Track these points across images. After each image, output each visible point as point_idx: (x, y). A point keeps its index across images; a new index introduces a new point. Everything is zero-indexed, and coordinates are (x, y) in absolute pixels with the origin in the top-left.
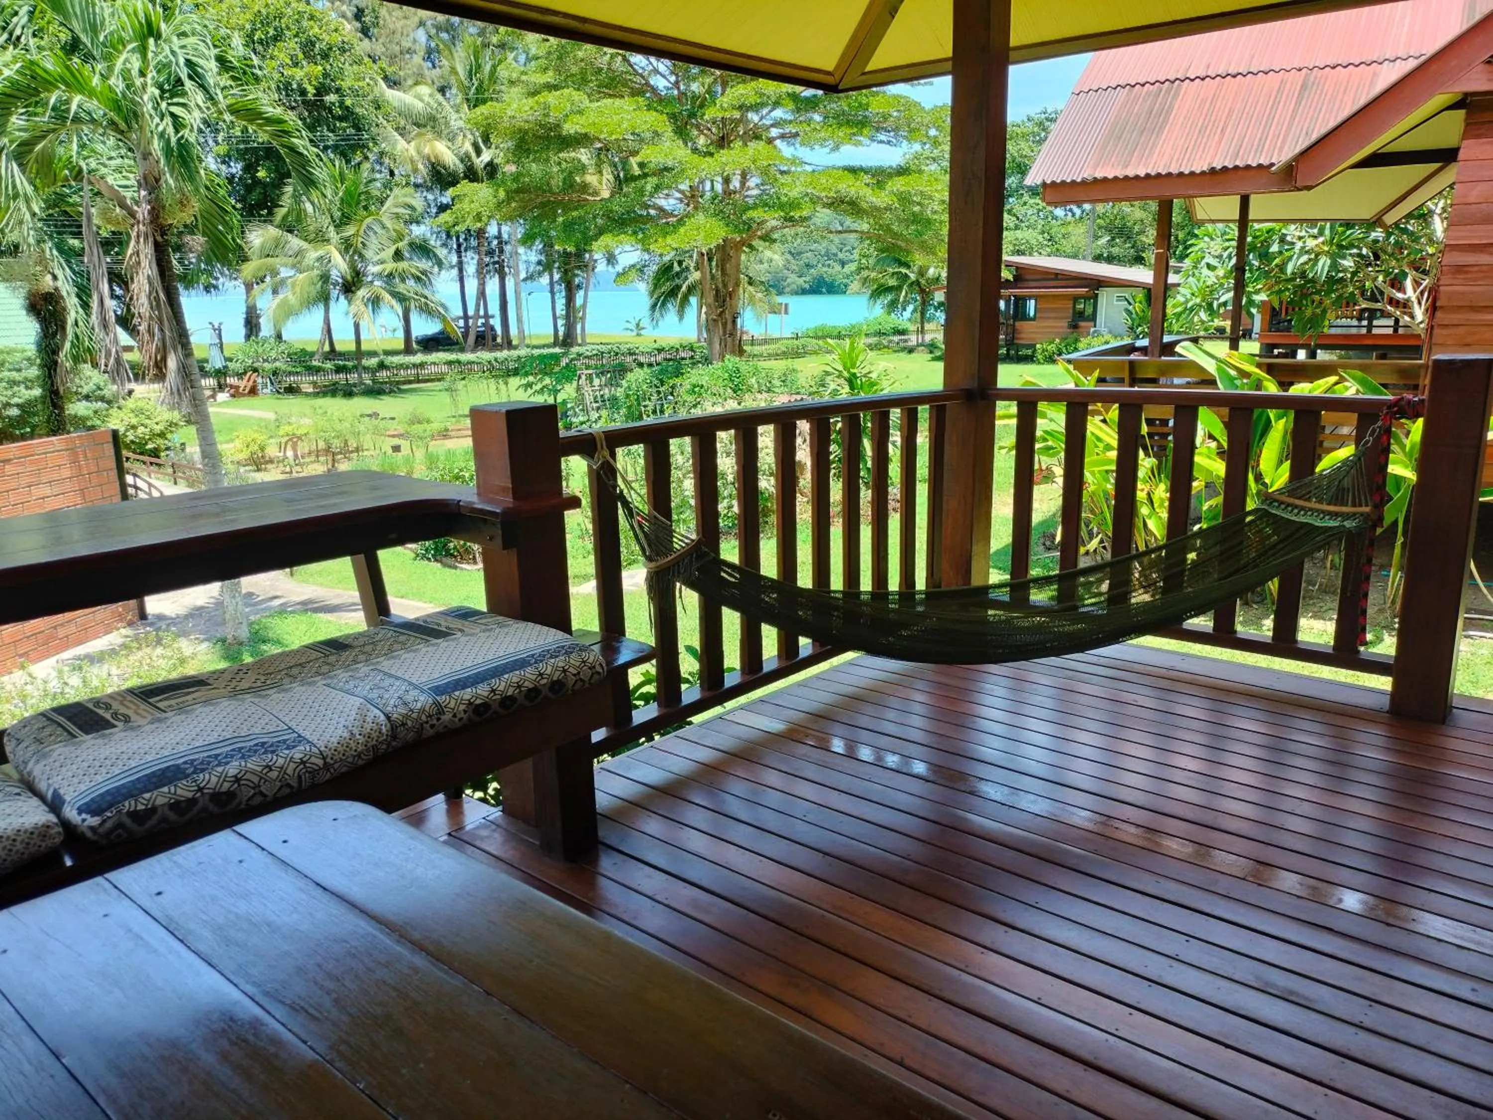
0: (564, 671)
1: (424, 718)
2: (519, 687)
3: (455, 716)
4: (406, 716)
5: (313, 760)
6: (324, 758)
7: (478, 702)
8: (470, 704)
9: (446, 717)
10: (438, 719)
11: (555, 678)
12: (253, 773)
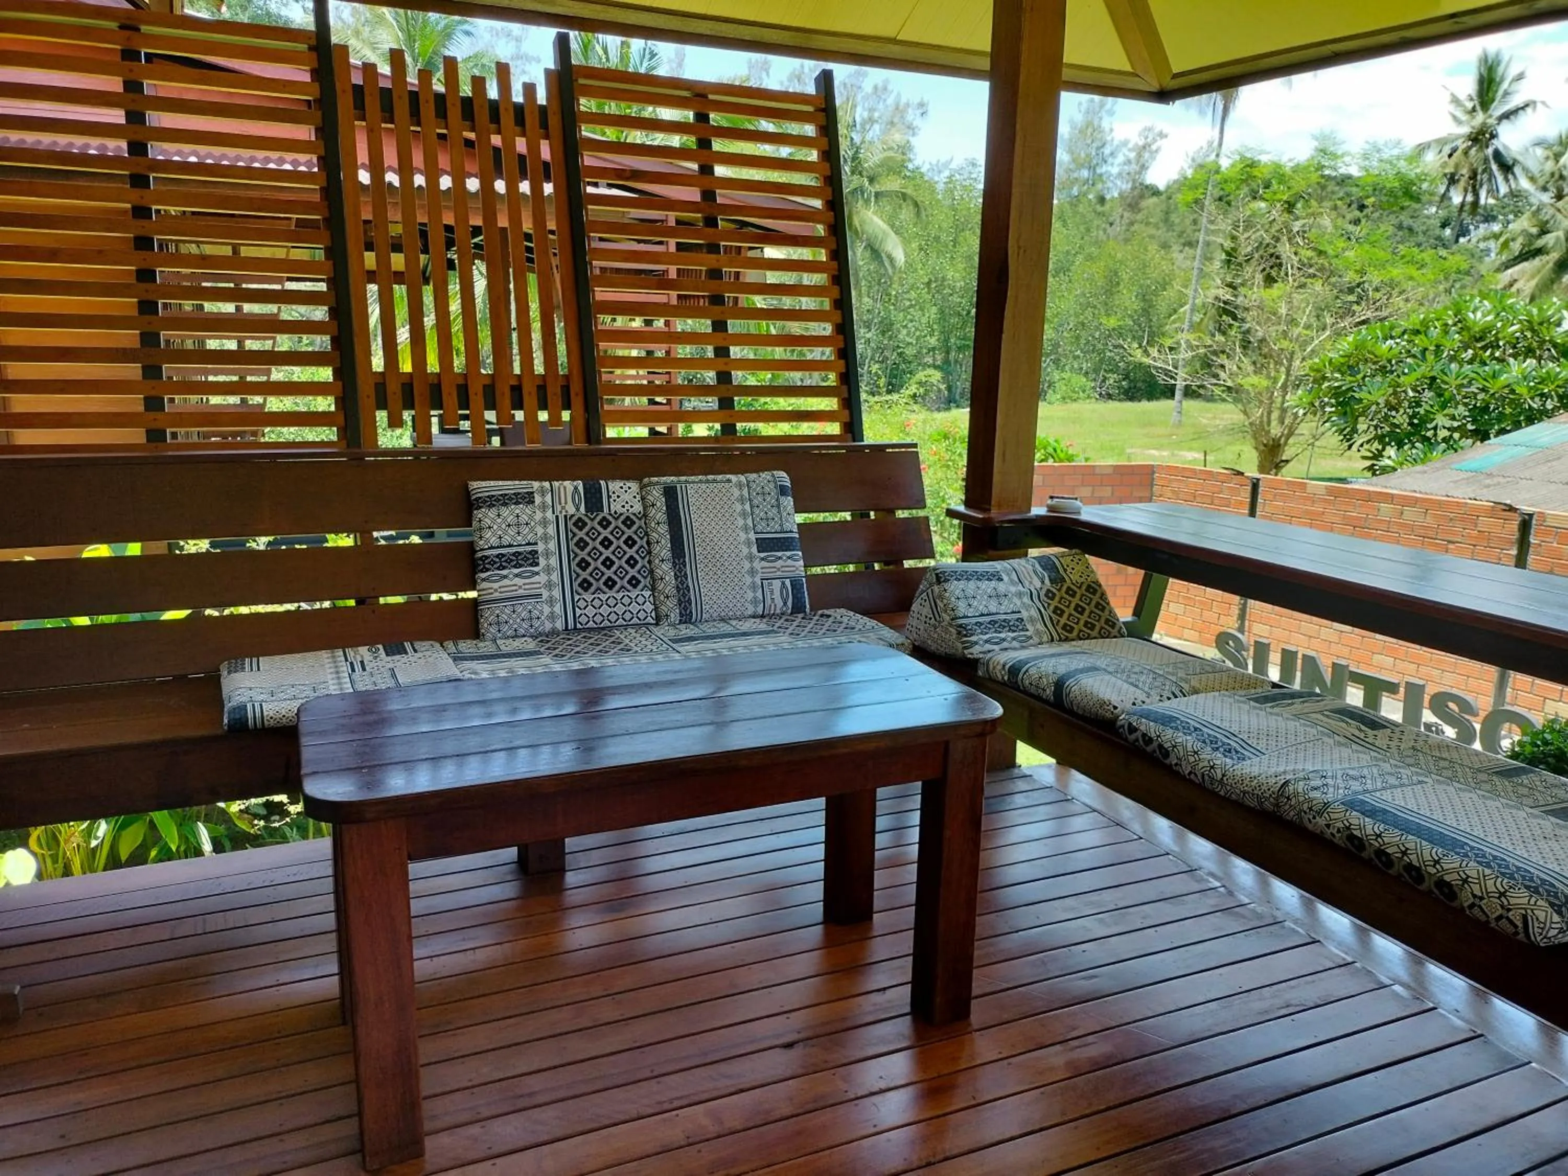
0: (1465, 881)
1: (1305, 807)
2: (1404, 853)
3: (1328, 826)
4: (1296, 794)
5: (1218, 771)
6: (1223, 775)
7: (1356, 833)
8: (1348, 828)
9: (1321, 821)
10: (1314, 818)
11: (1447, 878)
12: (1185, 748)
